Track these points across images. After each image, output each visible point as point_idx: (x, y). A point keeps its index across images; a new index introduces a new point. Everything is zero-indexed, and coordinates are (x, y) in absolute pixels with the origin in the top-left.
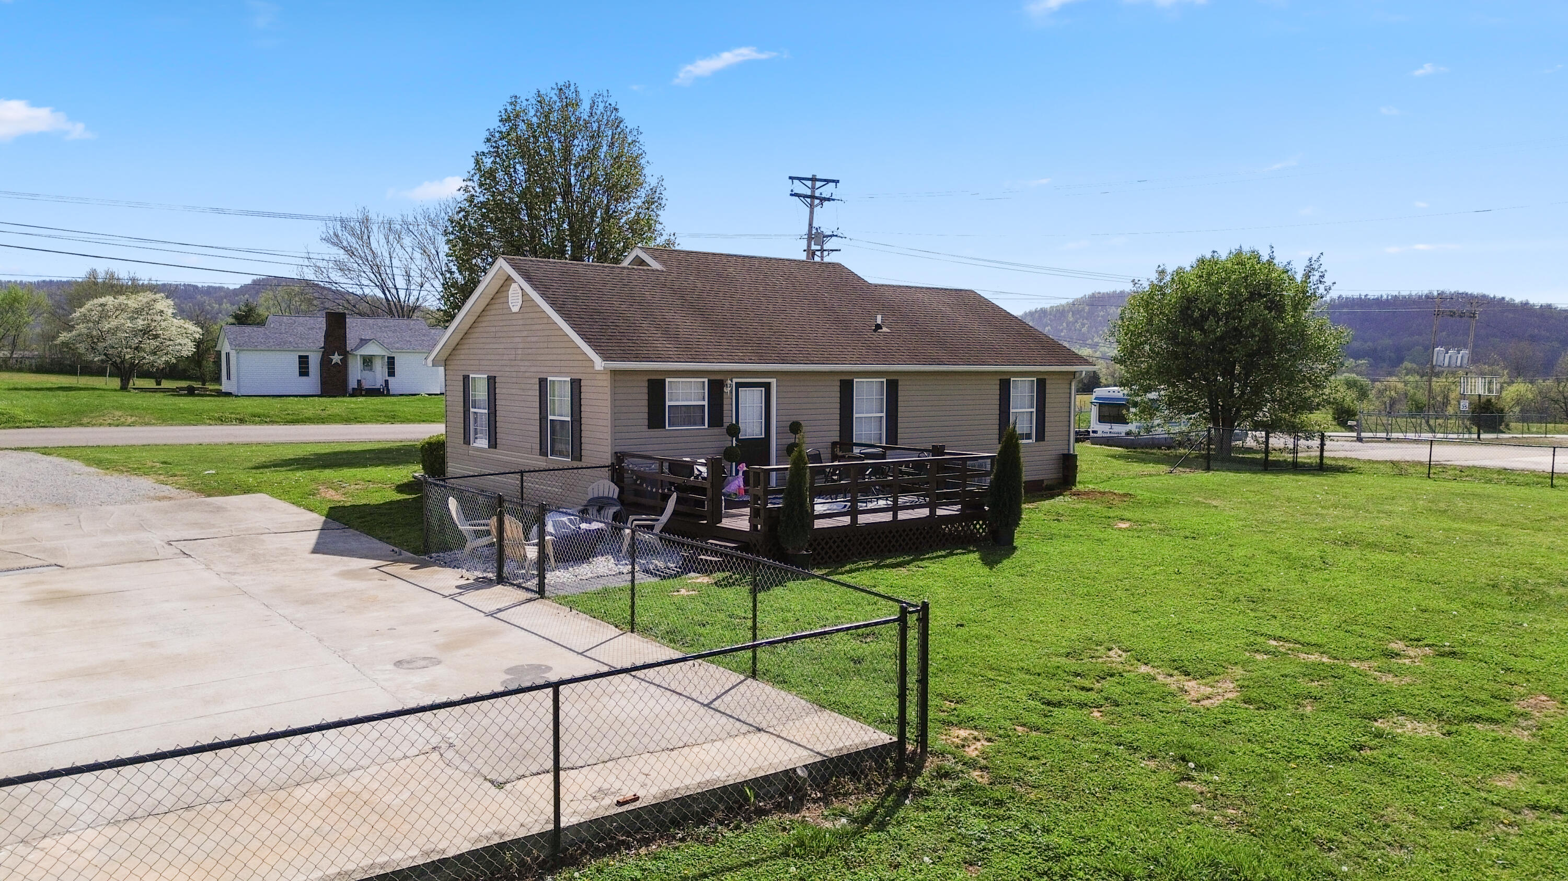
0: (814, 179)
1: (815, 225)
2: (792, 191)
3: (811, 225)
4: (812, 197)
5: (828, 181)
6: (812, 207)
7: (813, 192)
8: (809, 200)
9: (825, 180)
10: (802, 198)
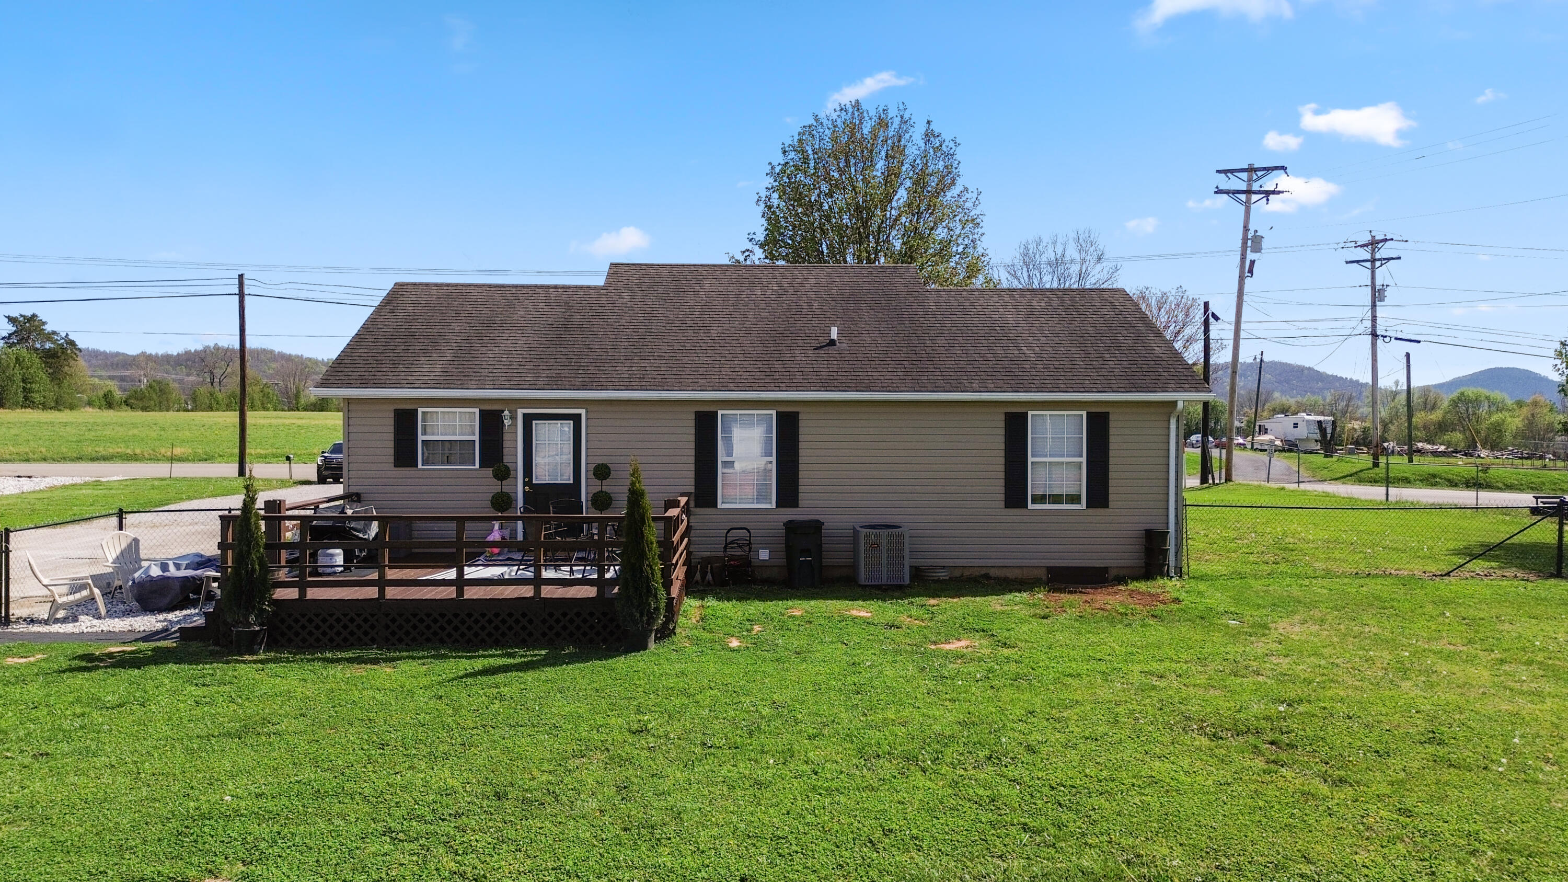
0: (1251, 170)
1: (1252, 228)
2: (1217, 187)
3: (1246, 229)
4: (1249, 192)
5: (1268, 169)
6: (1248, 205)
7: (1250, 185)
8: (1243, 197)
9: (1264, 169)
10: (1231, 195)
